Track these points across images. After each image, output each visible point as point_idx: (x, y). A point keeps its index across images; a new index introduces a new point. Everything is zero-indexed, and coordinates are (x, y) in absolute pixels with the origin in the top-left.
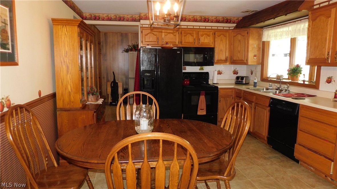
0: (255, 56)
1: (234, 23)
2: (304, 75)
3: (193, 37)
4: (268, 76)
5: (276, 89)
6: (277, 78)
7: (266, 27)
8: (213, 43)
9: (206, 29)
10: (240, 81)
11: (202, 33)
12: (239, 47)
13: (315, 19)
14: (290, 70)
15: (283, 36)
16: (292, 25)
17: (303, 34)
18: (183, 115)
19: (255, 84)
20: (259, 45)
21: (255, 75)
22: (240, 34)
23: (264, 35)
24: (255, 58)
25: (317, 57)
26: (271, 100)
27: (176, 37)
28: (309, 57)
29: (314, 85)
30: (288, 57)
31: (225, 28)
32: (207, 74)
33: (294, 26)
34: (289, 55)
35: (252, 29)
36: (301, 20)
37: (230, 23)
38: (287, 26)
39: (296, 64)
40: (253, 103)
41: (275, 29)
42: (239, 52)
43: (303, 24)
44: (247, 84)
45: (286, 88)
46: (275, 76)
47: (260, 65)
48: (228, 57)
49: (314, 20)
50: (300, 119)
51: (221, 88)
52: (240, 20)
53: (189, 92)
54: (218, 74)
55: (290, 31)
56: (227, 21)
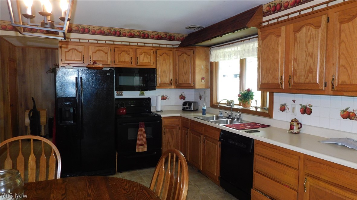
0: (203, 78)
1: (178, 40)
2: (256, 101)
3: (129, 56)
4: (218, 101)
5: (227, 118)
6: (228, 104)
7: (213, 47)
8: (155, 63)
9: (145, 46)
10: (188, 107)
11: (140, 52)
12: (185, 67)
13: (265, 38)
14: (241, 95)
15: (231, 57)
16: (240, 44)
17: (253, 55)
18: (117, 153)
19: (204, 112)
20: (206, 66)
21: (204, 100)
22: (185, 53)
23: (212, 55)
24: (203, 81)
25: (270, 82)
26: (222, 133)
27: (107, 56)
28: (261, 82)
29: (268, 113)
30: (238, 78)
31: (168, 46)
32: (149, 100)
33: (243, 45)
34: (238, 75)
35: (198, 48)
36: (249, 39)
37: (173, 40)
38: (235, 45)
39: (247, 89)
40: (202, 135)
41: (223, 48)
42: (185, 74)
43: (252, 44)
44: (195, 110)
45: (238, 117)
46: (225, 102)
47: (209, 89)
48: (173, 80)
49: (263, 39)
50: (256, 157)
51: (165, 118)
52: (185, 38)
53: (124, 124)
54: (162, 99)
55: (239, 51)
56: (170, 37)
